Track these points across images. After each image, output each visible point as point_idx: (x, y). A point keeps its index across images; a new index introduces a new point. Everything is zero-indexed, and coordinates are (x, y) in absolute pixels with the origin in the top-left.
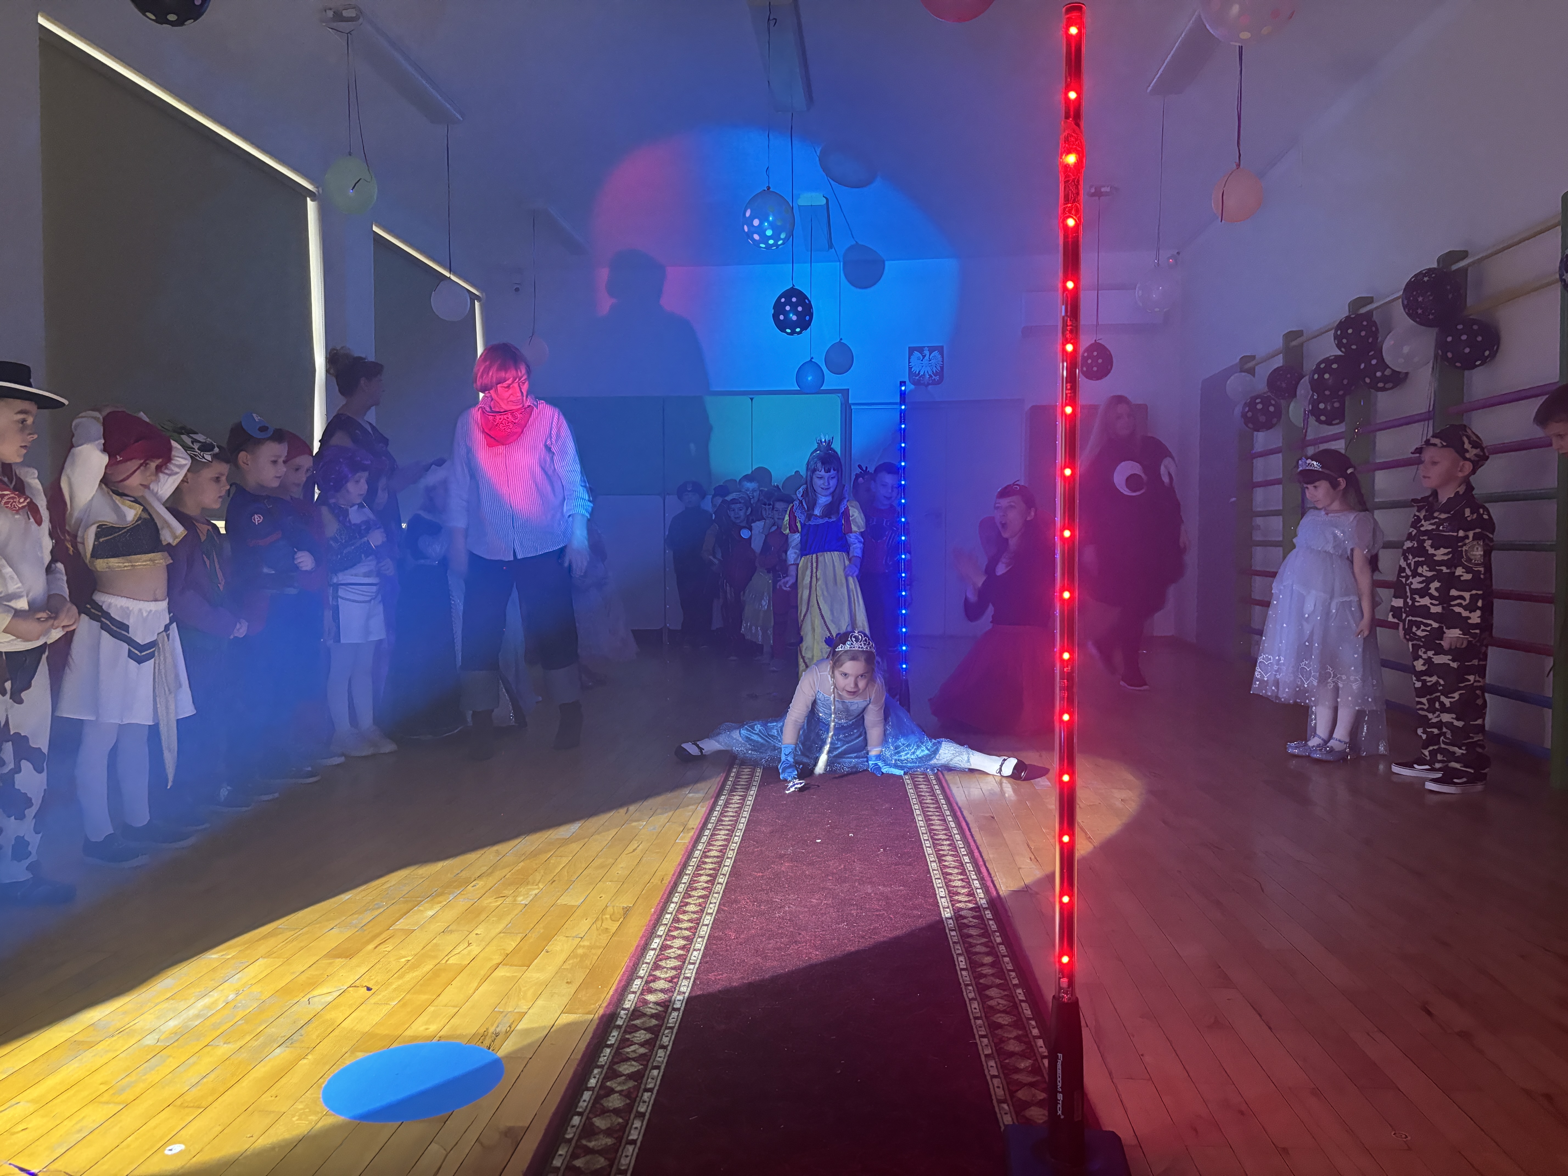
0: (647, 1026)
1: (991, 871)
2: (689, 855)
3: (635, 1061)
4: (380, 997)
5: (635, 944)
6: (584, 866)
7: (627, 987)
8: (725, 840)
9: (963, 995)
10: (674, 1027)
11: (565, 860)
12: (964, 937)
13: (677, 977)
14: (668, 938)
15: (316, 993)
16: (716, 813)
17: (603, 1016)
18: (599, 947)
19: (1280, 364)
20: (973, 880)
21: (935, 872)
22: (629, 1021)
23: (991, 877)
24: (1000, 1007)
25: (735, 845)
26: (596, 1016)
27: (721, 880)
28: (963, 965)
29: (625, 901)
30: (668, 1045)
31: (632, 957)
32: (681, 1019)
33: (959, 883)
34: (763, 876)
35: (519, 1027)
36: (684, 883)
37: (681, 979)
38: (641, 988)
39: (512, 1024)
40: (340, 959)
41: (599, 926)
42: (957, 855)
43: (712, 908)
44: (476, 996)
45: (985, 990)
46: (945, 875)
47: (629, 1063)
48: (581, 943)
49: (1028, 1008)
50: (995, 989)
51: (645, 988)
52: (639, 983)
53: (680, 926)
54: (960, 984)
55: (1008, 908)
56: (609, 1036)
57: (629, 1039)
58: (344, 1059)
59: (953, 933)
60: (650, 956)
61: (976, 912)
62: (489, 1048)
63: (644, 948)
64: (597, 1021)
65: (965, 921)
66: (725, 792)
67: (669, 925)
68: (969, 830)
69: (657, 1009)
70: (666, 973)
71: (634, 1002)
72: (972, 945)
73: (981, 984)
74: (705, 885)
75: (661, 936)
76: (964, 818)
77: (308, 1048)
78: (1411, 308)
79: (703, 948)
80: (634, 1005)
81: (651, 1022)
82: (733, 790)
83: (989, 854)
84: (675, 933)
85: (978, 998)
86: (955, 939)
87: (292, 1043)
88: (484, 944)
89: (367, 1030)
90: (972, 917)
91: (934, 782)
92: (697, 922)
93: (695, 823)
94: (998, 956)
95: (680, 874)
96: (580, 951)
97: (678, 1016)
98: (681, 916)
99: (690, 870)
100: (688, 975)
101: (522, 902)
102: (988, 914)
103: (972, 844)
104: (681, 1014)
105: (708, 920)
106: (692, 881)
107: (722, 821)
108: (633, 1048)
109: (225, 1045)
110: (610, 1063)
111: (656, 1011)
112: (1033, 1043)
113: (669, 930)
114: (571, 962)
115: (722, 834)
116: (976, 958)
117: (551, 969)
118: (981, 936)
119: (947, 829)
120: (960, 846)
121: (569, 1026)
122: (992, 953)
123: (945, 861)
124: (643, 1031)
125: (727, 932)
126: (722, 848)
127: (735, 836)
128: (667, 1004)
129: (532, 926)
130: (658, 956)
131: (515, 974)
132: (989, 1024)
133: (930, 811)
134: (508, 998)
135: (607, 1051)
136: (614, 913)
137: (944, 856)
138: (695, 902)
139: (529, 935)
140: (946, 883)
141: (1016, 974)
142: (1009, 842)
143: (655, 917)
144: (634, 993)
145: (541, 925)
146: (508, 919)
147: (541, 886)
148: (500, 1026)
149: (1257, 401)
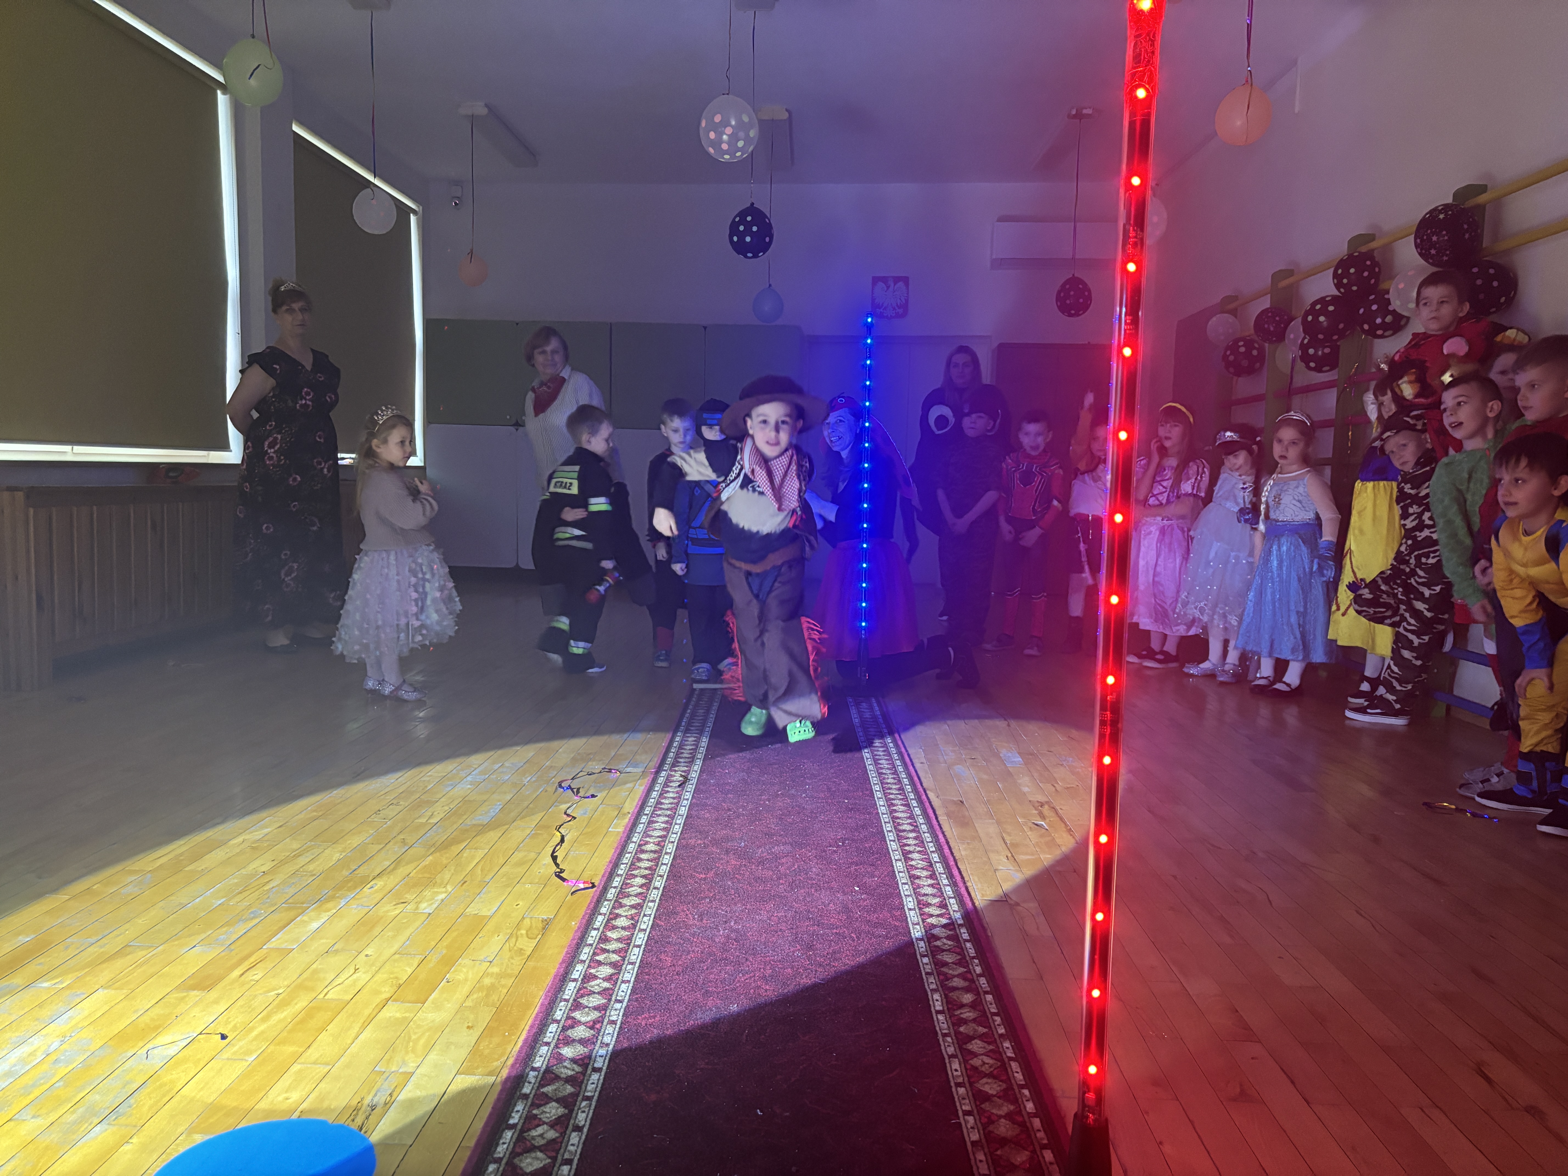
0: (560, 1095)
1: (965, 875)
2: (622, 850)
3: (541, 1151)
4: (235, 1049)
5: (553, 971)
6: (502, 861)
7: (540, 1035)
8: (664, 829)
9: (941, 1050)
10: (593, 1097)
11: (480, 854)
12: (939, 965)
13: (600, 1020)
14: (592, 965)
15: (157, 1042)
16: (654, 794)
17: (507, 1079)
18: (510, 976)
19: (1268, 306)
20: (944, 885)
21: (901, 875)
22: (538, 1088)
23: (965, 883)
24: (986, 1069)
25: (675, 836)
26: (499, 1079)
27: (657, 884)
28: (938, 1006)
29: (544, 911)
30: (584, 1126)
31: (548, 992)
32: (603, 1084)
33: (929, 891)
34: (705, 879)
35: (402, 1097)
36: (615, 887)
37: (605, 1023)
38: (556, 1037)
39: (394, 1091)
40: (195, 992)
41: (512, 945)
42: (925, 853)
43: (646, 923)
44: (354, 1048)
45: (966, 1043)
46: (913, 877)
47: (533, 1155)
49: (1019, 1070)
50: (979, 1042)
51: (561, 1038)
52: (554, 1030)
53: (607, 948)
54: (936, 1033)
55: (986, 925)
56: (512, 1112)
57: (536, 1115)
58: (178, 1145)
59: (926, 960)
60: (570, 989)
61: (950, 930)
62: (361, 1129)
63: (563, 978)
64: (499, 1088)
65: (938, 943)
66: (666, 767)
67: (594, 946)
68: (937, 818)
69: (573, 1069)
70: (588, 1014)
71: (547, 1058)
72: (948, 978)
73: (961, 1033)
74: (639, 890)
75: (585, 961)
76: (930, 803)
77: (135, 1126)
78: (1423, 248)
79: (633, 979)
80: (546, 1063)
81: (565, 1089)
82: (675, 764)
83: (961, 851)
84: (600, 958)
85: (960, 1056)
86: (928, 969)
87: (114, 1120)
88: (374, 969)
89: (212, 1100)
90: (945, 938)
91: (896, 756)
92: (628, 941)
93: (631, 806)
94: (978, 994)
95: (611, 875)
96: (487, 981)
97: (599, 1080)
98: (609, 934)
99: (622, 870)
100: (614, 1018)
101: (424, 911)
102: (964, 934)
103: (941, 837)
104: (602, 1078)
105: (640, 939)
106: (625, 885)
107: (662, 804)
108: (540, 1130)
109: (32, 1120)
110: (510, 1154)
111: (573, 1073)
112: (1028, 1124)
113: (595, 954)
114: (475, 996)
115: (661, 822)
116: (954, 995)
117: (450, 1007)
118: (959, 963)
119: (911, 817)
120: (928, 840)
121: (464, 1094)
122: (972, 987)
123: (912, 860)
124: (554, 1104)
125: (663, 957)
126: (660, 839)
127: (676, 824)
128: (586, 1061)
129: (433, 944)
130: (580, 989)
131: (407, 1015)
132: (973, 1095)
133: (892, 794)
134: (393, 1051)
135: (508, 1135)
136: (531, 927)
137: (910, 852)
138: (626, 914)
139: (429, 958)
140: (914, 889)
141: (1002, 1019)
142: (981, 835)
143: (579, 934)
144: (548, 1044)
145: (445, 943)
146: (407, 933)
147: (449, 888)
148: (379, 1094)
149: (1241, 343)
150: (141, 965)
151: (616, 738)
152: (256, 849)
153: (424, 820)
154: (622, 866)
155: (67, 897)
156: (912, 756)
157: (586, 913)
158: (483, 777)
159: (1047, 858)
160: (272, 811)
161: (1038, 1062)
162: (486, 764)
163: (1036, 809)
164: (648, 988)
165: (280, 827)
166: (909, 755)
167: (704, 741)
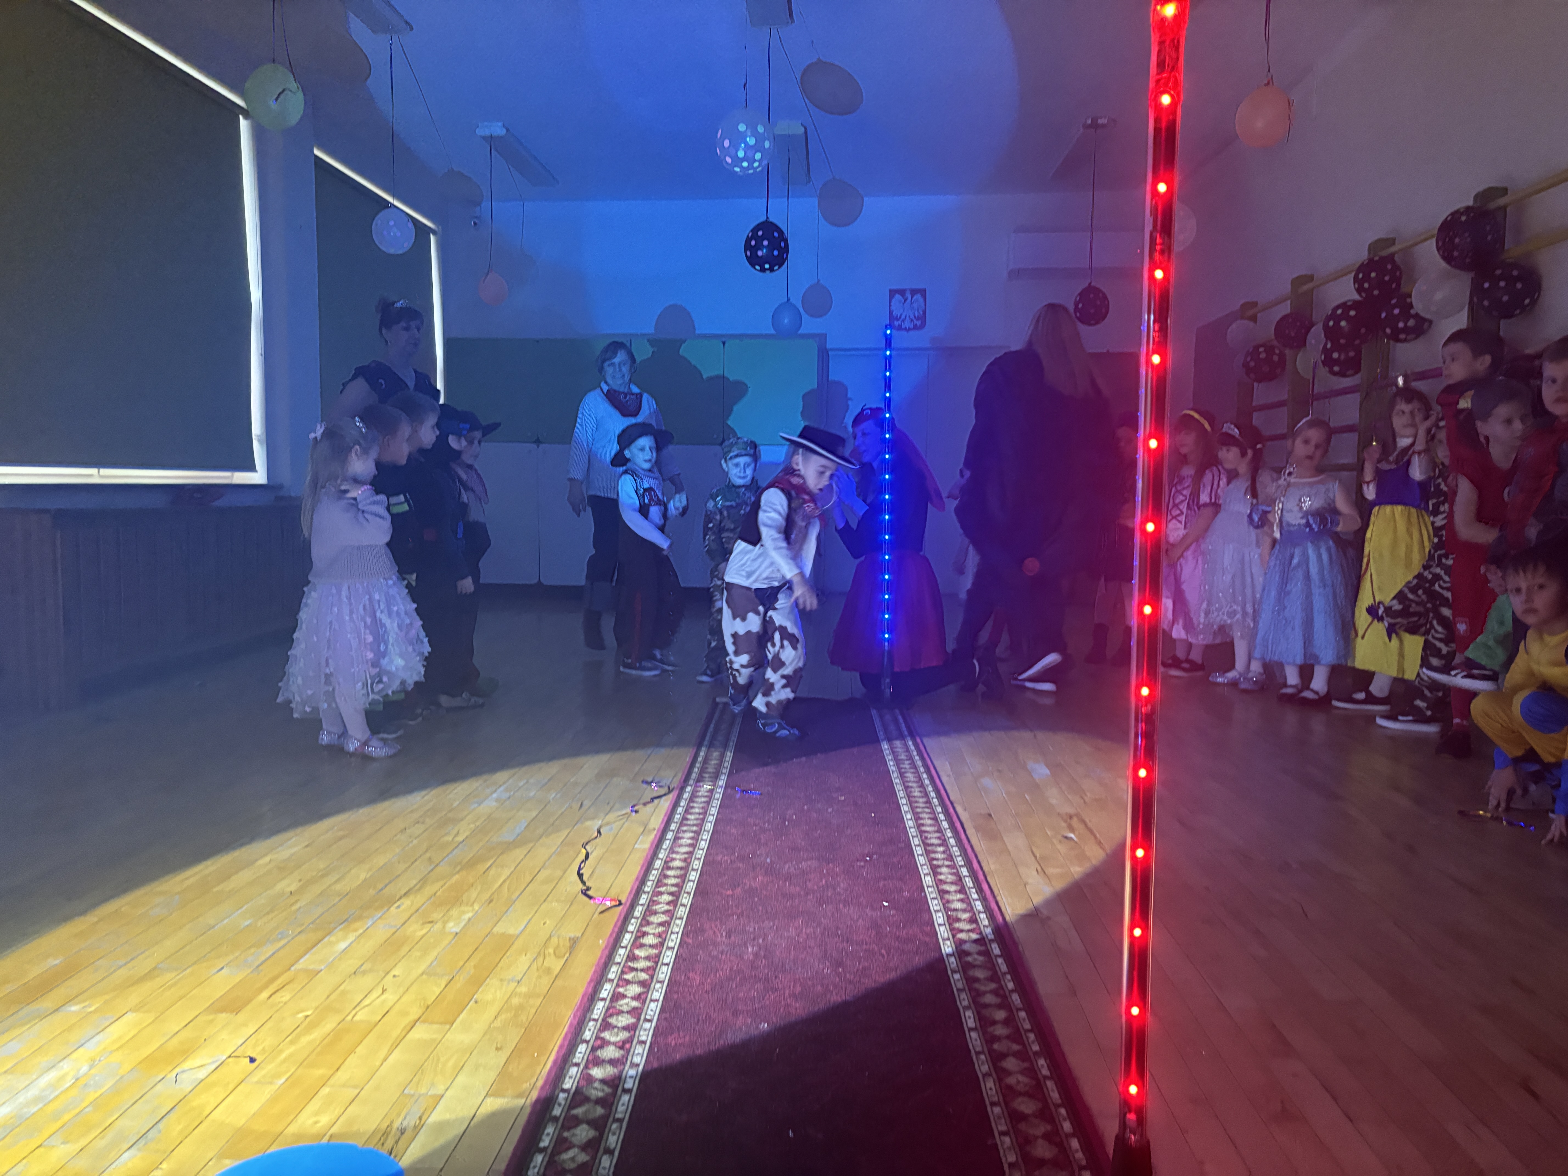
0: (591, 1116)
1: (994, 889)
2: (648, 866)
4: (264, 1072)
5: (581, 990)
6: (528, 879)
7: (569, 1056)
8: (690, 845)
9: (974, 1068)
10: (624, 1119)
11: (506, 873)
12: (970, 981)
13: (630, 1040)
14: (621, 983)
15: (186, 1065)
16: (680, 810)
17: (537, 1101)
18: (538, 996)
19: (1289, 312)
20: (974, 900)
21: (930, 889)
22: (568, 1110)
23: (994, 897)
24: (1021, 1088)
25: (701, 852)
26: (529, 1101)
27: (685, 901)
28: (971, 1023)
29: (572, 930)
30: (615, 1149)
31: (577, 1011)
32: (633, 1106)
33: (959, 905)
34: (732, 896)
35: (432, 1120)
37: (634, 1043)
38: (586, 1058)
39: (423, 1113)
40: (224, 1015)
41: (540, 964)
42: (953, 866)
43: (674, 940)
44: (382, 1071)
45: (1000, 1061)
46: (942, 893)
48: (518, 990)
49: (1055, 1088)
50: (1013, 1060)
51: (590, 1058)
52: (583, 1051)
53: (635, 966)
54: (969, 1051)
55: (1017, 940)
56: (543, 1134)
58: (207, 1171)
59: (957, 976)
60: (599, 1008)
61: (981, 945)
62: (391, 1153)
63: (592, 998)
64: (529, 1110)
65: (969, 959)
66: (691, 782)
67: (622, 964)
68: (965, 832)
69: (603, 1090)
70: (617, 1034)
71: (577, 1080)
72: (980, 994)
73: (994, 1051)
74: (666, 907)
75: (613, 980)
76: (957, 817)
77: (164, 1152)
78: (1445, 250)
79: (662, 998)
80: (576, 1084)
81: (595, 1111)
82: (700, 779)
83: (990, 865)
84: (629, 976)
85: (994, 1075)
86: (960, 985)
87: (145, 1145)
88: (401, 990)
89: (241, 1123)
90: (976, 953)
91: (922, 769)
92: (656, 959)
93: (656, 822)
94: (1011, 1010)
95: (638, 892)
96: (515, 1001)
97: (629, 1101)
98: (637, 952)
99: (649, 887)
100: (643, 1038)
101: (451, 931)
102: (996, 949)
103: (969, 850)
104: (633, 1099)
105: (669, 957)
106: (652, 902)
107: (688, 819)
108: (570, 1154)
109: (62, 1146)
111: (603, 1094)
112: (1066, 1144)
113: (623, 973)
114: (504, 1017)
115: (686, 838)
116: (986, 1012)
117: (479, 1028)
118: (991, 979)
119: (939, 831)
120: (956, 854)
121: (494, 1116)
122: (1005, 1004)
123: (941, 874)
124: (584, 1126)
125: (691, 975)
126: (686, 856)
127: (702, 840)
128: (616, 1082)
129: (461, 963)
130: (608, 1009)
131: (434, 1036)
132: (1009, 1114)
133: (919, 807)
134: (422, 1073)
135: (539, 1158)
136: (558, 946)
137: (939, 866)
138: (653, 931)
139: (457, 978)
140: (944, 905)
141: (1035, 1036)
142: (1010, 848)
143: (607, 952)
144: (577, 1065)
145: (472, 963)
146: (434, 954)
147: (476, 907)
148: (408, 1118)
149: (1261, 349)
150: (170, 987)
151: (640, 754)
152: (283, 869)
153: (449, 838)
154: (649, 883)
155: (96, 919)
156: (938, 769)
157: (613, 931)
158: (507, 795)
159: (1077, 870)
160: (299, 830)
161: (1074, 1080)
162: (511, 781)
163: (1065, 821)
164: (677, 1006)
165: (307, 846)
166: (935, 768)
167: (729, 756)
